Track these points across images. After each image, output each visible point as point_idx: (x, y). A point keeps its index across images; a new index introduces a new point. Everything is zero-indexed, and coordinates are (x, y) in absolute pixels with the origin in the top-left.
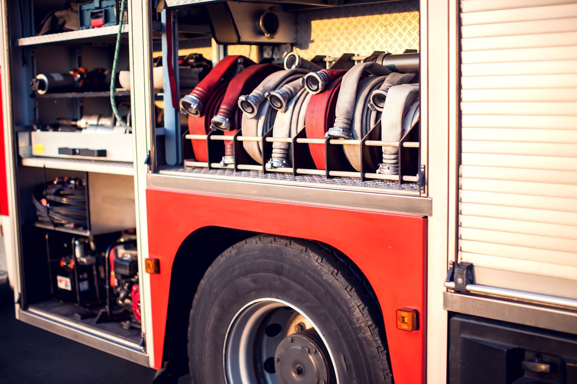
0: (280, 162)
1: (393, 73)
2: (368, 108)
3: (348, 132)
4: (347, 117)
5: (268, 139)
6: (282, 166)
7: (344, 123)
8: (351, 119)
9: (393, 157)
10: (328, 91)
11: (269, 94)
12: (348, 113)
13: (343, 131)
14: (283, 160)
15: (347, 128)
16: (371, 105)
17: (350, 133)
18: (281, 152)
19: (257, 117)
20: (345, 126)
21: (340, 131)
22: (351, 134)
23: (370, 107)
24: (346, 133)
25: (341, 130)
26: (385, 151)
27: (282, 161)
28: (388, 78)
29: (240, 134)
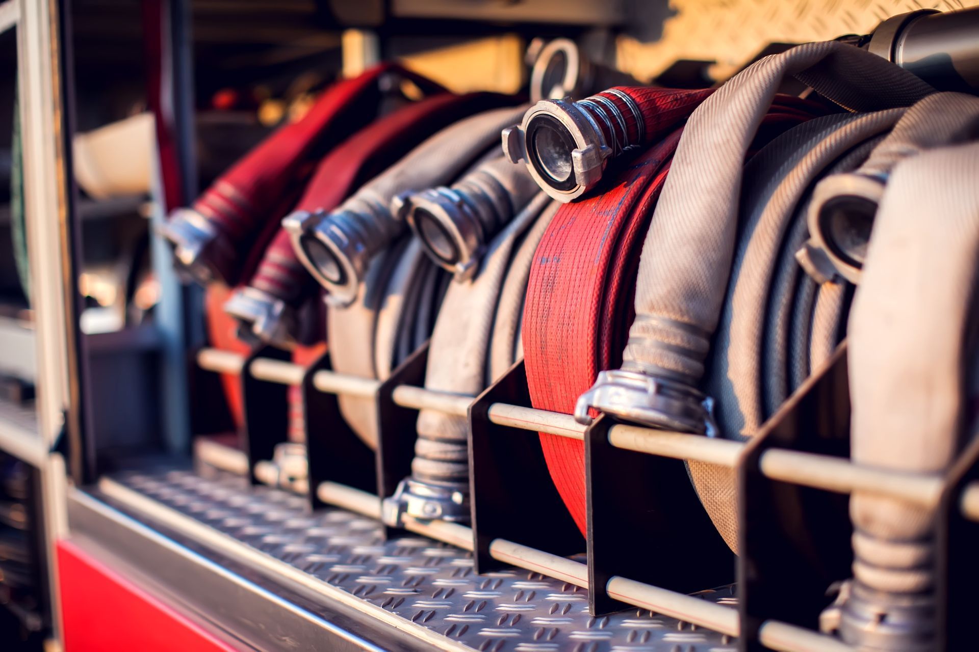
0: (439, 500)
1: (936, 96)
2: (800, 272)
3: (687, 394)
4: (686, 319)
5: (405, 396)
6: (447, 518)
7: (670, 348)
8: (709, 327)
9: (907, 554)
10: (625, 186)
11: (407, 203)
12: (691, 294)
13: (660, 390)
14: (451, 491)
15: (683, 375)
16: (813, 254)
17: (700, 400)
18: (443, 456)
19: (376, 301)
20: (671, 362)
21: (644, 390)
22: (709, 403)
23: (809, 267)
24: (676, 404)
25: (651, 386)
26: (868, 520)
27: (446, 495)
28: (910, 117)
29: (326, 364)
